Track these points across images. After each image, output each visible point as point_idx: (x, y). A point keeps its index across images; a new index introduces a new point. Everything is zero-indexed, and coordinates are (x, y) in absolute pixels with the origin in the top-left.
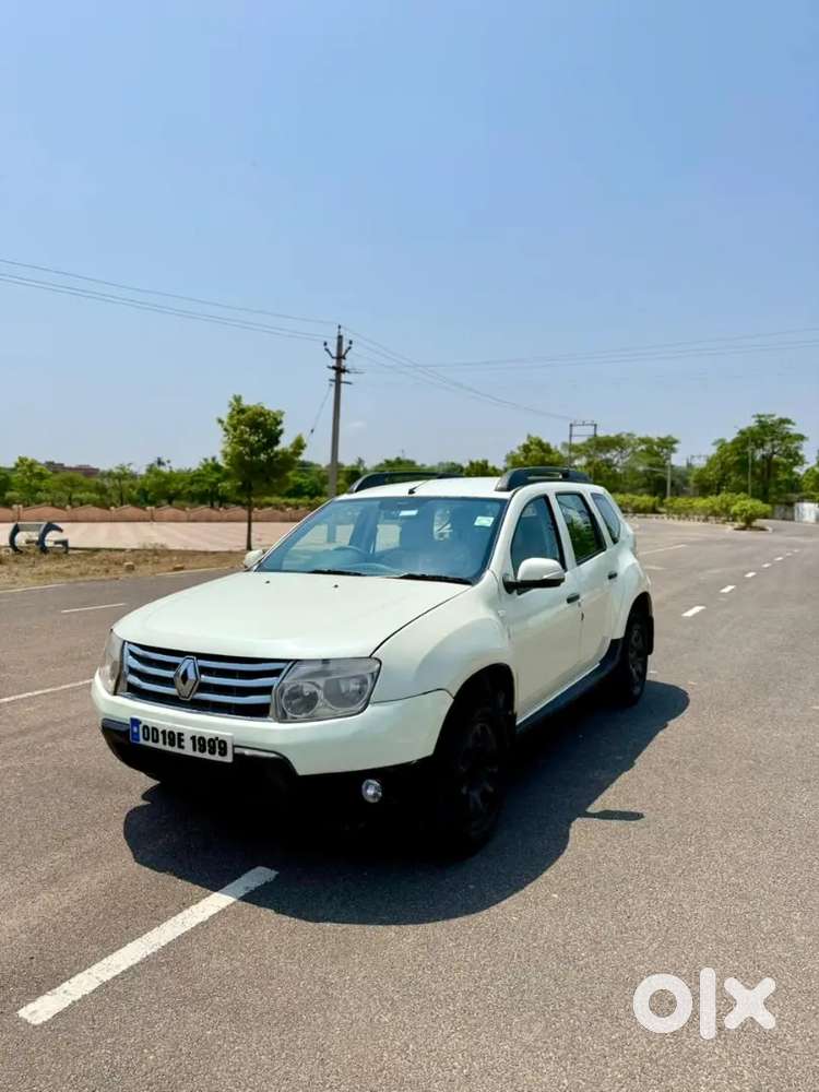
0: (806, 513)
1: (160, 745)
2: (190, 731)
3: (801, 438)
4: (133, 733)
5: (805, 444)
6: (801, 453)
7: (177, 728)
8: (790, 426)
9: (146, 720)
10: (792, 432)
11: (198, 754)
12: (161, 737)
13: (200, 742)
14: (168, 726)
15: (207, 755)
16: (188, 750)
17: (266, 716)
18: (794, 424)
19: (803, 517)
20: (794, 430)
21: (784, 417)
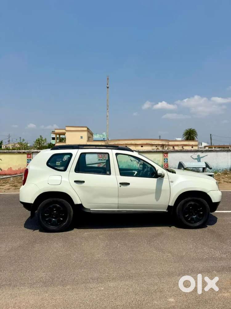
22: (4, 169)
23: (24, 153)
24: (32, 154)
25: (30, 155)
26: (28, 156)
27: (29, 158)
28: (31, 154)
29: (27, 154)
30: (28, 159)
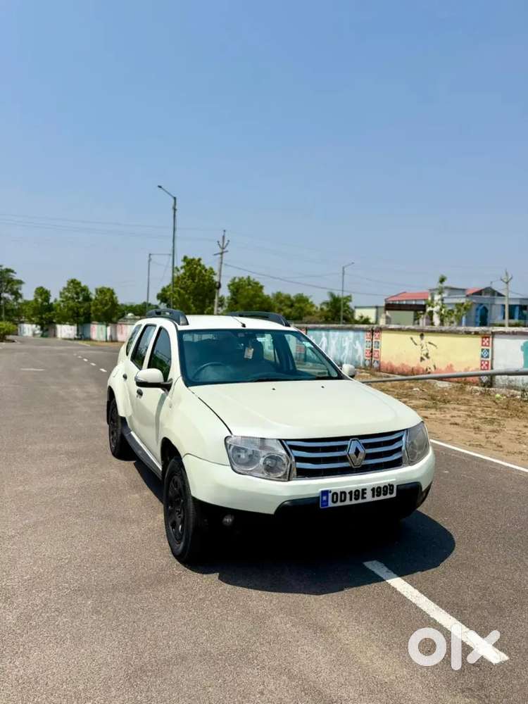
0: (26, 330)
1: (348, 502)
2: (371, 486)
3: (20, 282)
4: (323, 501)
5: (23, 286)
6: (20, 291)
7: (360, 486)
8: (12, 274)
9: (334, 489)
10: (15, 278)
11: (376, 499)
12: (348, 496)
13: (377, 491)
14: (353, 487)
15: (382, 497)
16: (369, 498)
17: (401, 465)
18: (15, 273)
19: (24, 333)
20: (16, 277)
21: (9, 267)
22: (440, 368)
23: (476, 333)
24: (493, 338)
25: (487, 339)
26: (483, 341)
27: (485, 345)
28: (489, 338)
29: (483, 338)
30: (482, 350)
